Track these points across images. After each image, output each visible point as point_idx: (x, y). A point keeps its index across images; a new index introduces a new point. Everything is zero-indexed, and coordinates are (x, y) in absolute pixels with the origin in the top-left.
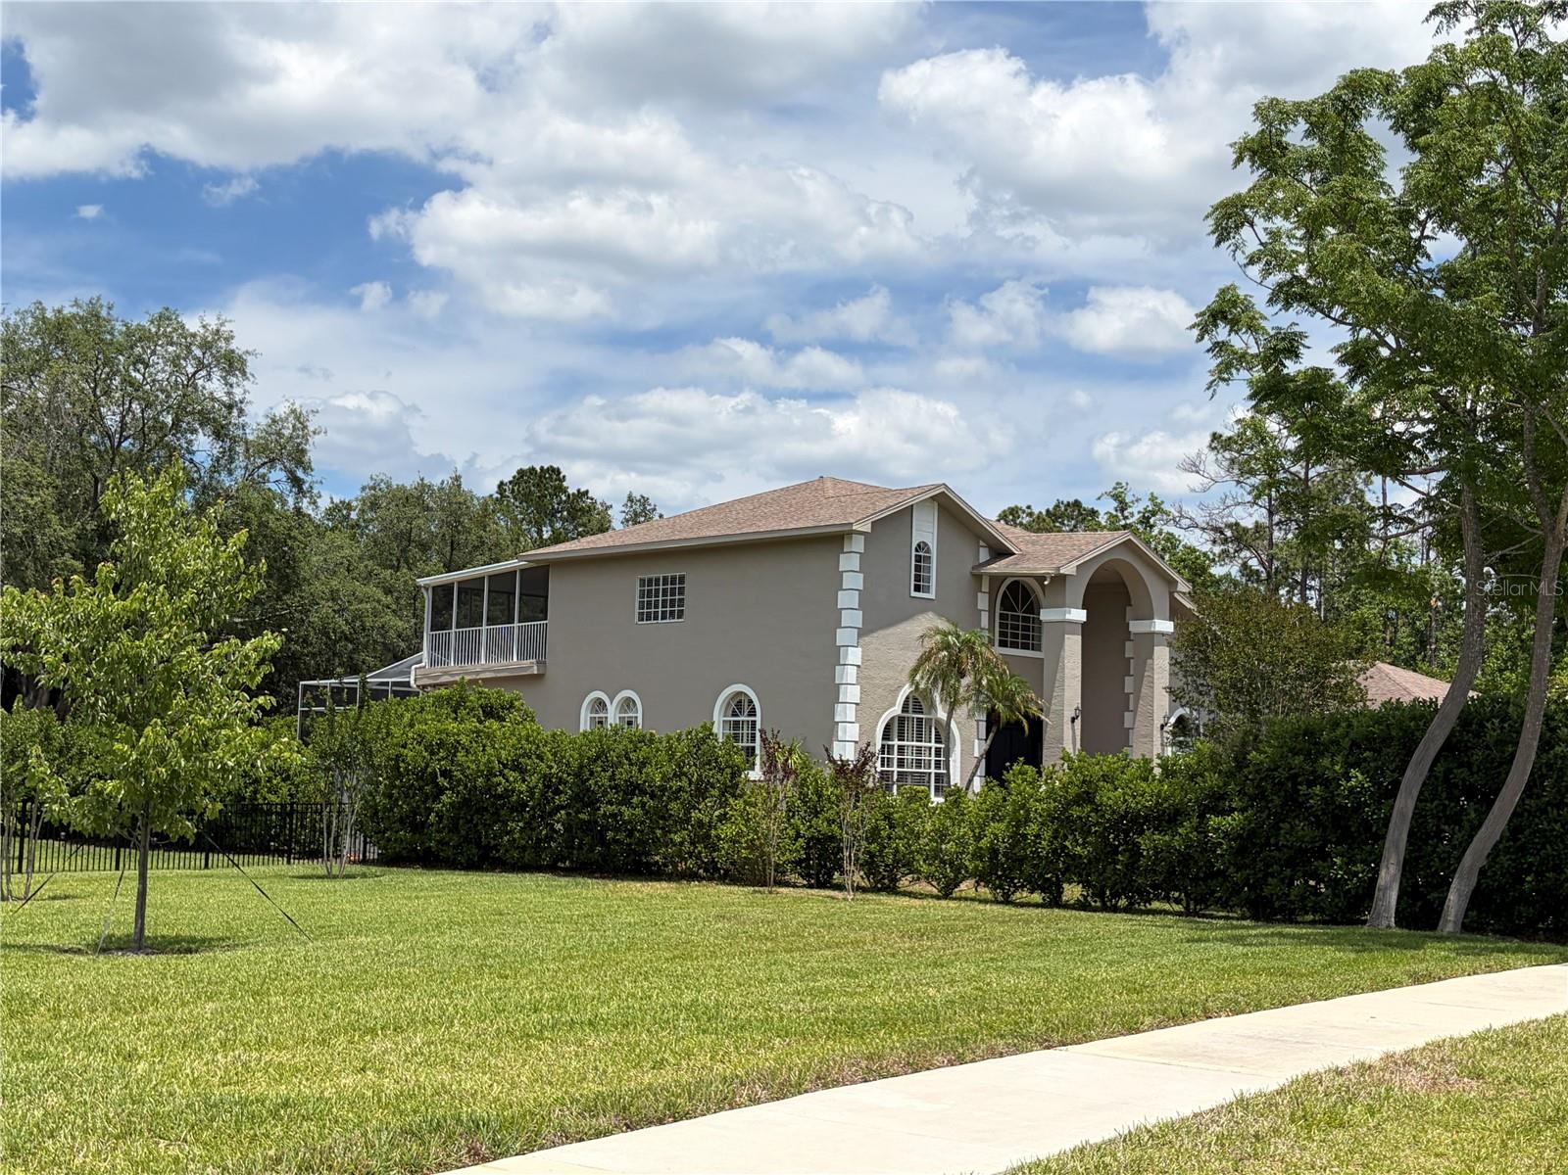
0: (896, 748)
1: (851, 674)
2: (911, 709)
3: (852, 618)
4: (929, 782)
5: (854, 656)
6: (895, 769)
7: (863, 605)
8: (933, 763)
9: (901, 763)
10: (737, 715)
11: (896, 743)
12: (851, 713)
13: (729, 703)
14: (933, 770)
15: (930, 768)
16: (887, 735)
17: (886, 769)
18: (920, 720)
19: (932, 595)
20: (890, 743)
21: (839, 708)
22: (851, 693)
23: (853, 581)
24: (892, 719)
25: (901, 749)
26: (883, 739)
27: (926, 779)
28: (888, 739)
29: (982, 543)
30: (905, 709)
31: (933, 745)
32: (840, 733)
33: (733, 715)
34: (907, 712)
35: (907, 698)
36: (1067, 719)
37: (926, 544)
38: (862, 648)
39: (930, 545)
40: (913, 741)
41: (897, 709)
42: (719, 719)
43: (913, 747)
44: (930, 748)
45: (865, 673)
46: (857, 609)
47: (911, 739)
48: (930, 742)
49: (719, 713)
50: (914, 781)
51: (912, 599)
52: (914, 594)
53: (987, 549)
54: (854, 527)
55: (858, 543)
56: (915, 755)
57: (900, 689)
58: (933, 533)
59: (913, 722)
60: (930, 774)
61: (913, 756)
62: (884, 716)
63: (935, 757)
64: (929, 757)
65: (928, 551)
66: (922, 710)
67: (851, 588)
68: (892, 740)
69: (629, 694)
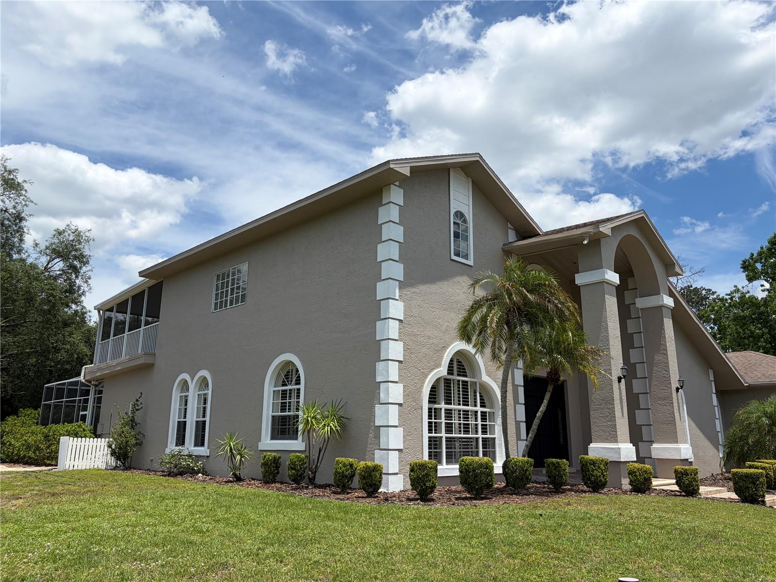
0: (443, 412)
1: (393, 330)
2: (455, 372)
3: (394, 270)
4: (477, 447)
5: (396, 309)
6: (443, 434)
7: (403, 258)
8: (480, 427)
9: (449, 428)
10: (286, 385)
11: (443, 406)
12: (393, 372)
13: (279, 374)
14: (480, 435)
15: (477, 432)
16: (433, 399)
17: (433, 435)
18: (465, 383)
19: (470, 262)
20: (436, 406)
21: (380, 366)
22: (395, 350)
23: (393, 232)
24: (438, 380)
25: (449, 413)
26: (430, 402)
27: (474, 444)
28: (435, 402)
29: (509, 226)
30: (450, 371)
31: (479, 409)
32: (382, 395)
33: (283, 385)
34: (452, 374)
35: (451, 360)
36: (615, 378)
37: (464, 215)
38: (404, 302)
39: (467, 216)
40: (459, 404)
41: (442, 371)
42: (269, 389)
43: (459, 411)
44: (476, 412)
45: (408, 329)
46: (397, 261)
47: (457, 402)
48: (475, 406)
49: (270, 384)
50: (462, 447)
51: (452, 262)
52: (454, 257)
53: (514, 231)
54: (392, 166)
55: (396, 195)
56: (462, 419)
57: (445, 349)
58: (469, 206)
59: (459, 384)
60: (477, 439)
61: (460, 420)
62: (430, 377)
63: (482, 422)
64: (476, 421)
65: (465, 221)
66: (466, 372)
67: (391, 239)
68: (439, 404)
69: (204, 373)
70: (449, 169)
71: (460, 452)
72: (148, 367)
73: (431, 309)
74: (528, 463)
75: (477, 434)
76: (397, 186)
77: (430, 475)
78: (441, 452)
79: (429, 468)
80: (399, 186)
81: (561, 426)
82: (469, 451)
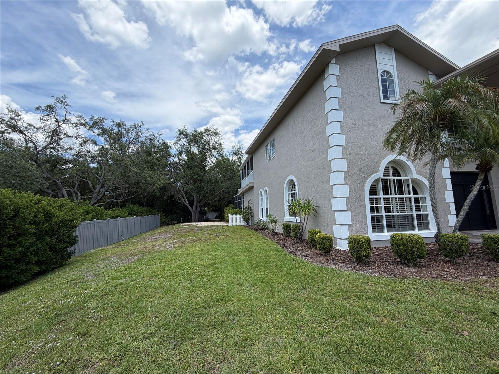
0: (382, 200)
2: (391, 174)
3: (337, 116)
5: (339, 139)
6: (384, 214)
8: (414, 208)
9: (388, 209)
11: (382, 196)
12: (341, 178)
13: (289, 186)
14: (414, 213)
16: (373, 192)
17: (375, 214)
18: (399, 181)
19: (398, 101)
20: (376, 196)
21: (331, 175)
24: (377, 180)
25: (387, 200)
26: (370, 194)
27: (409, 218)
28: (375, 194)
29: (430, 73)
30: (386, 174)
31: (412, 196)
32: (334, 192)
33: (291, 191)
34: (388, 175)
37: (389, 72)
38: (345, 134)
39: (392, 73)
40: (396, 194)
41: (380, 174)
42: (286, 193)
43: (396, 198)
44: (410, 198)
45: (349, 151)
46: (338, 110)
47: (394, 193)
48: (409, 194)
49: (286, 191)
50: (399, 220)
51: (382, 104)
52: (383, 101)
53: (435, 76)
54: (324, 47)
55: (334, 69)
56: (398, 203)
57: (381, 161)
58: (393, 66)
59: (394, 182)
60: (412, 216)
61: (397, 204)
62: (369, 179)
63: (415, 204)
64: (410, 204)
65: (391, 76)
66: (400, 174)
67: (331, 97)
68: (379, 195)
69: (266, 188)
70: (375, 45)
71: (399, 224)
72: (252, 188)
73: (367, 136)
74: (462, 239)
75: (411, 212)
76: (334, 63)
77: (363, 247)
78: (382, 225)
79: (362, 242)
80: (336, 63)
81: (486, 203)
82: (406, 223)
